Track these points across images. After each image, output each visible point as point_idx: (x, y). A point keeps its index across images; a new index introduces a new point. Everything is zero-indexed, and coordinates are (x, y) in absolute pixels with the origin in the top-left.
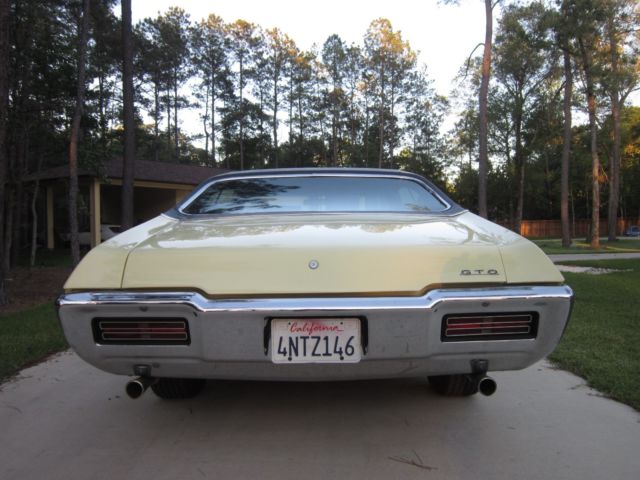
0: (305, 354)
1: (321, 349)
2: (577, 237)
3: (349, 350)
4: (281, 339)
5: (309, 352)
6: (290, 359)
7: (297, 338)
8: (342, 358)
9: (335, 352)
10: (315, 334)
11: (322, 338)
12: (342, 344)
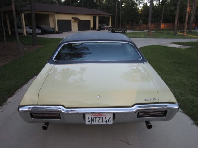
0: (96, 122)
1: (101, 120)
2: (179, 30)
3: (109, 121)
4: (89, 118)
5: (97, 122)
6: (91, 123)
7: (93, 118)
8: (107, 123)
9: (105, 121)
10: (99, 117)
11: (101, 118)
12: (107, 119)
